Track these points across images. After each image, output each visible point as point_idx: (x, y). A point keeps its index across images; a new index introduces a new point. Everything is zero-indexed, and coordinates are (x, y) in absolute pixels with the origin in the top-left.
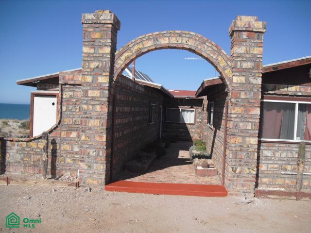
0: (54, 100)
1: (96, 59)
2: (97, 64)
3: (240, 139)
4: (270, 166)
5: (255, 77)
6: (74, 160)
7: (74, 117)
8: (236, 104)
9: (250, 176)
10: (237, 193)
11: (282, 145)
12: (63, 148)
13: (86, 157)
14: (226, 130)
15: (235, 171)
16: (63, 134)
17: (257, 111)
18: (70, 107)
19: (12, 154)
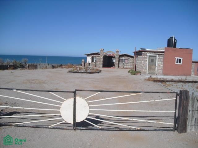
0: (91, 58)
2: (102, 55)
4: (120, 66)
5: (118, 56)
7: (98, 60)
9: (118, 66)
10: (116, 68)
11: (122, 63)
13: (100, 64)
16: (97, 62)
17: (118, 60)
19: (91, 65)
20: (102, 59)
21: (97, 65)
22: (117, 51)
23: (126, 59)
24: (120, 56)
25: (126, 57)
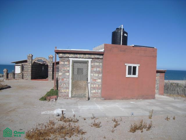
0: (20, 66)
2: (30, 62)
3: (50, 72)
5: (52, 64)
6: (26, 76)
10: (49, 80)
12: (24, 75)
13: (28, 75)
16: (24, 72)
17: (52, 69)
19: (16, 76)
20: (30, 69)
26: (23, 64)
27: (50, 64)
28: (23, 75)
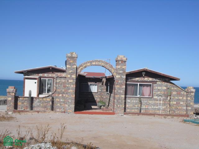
0: (36, 81)
1: (71, 69)
2: (72, 71)
3: (119, 96)
4: (130, 105)
5: (123, 76)
6: (61, 105)
7: (61, 89)
8: (117, 85)
9: (122, 108)
10: (118, 113)
11: (134, 98)
12: (56, 100)
13: (67, 103)
14: (114, 93)
15: (117, 106)
16: (57, 95)
17: (124, 87)
18: (59, 85)
19: (36, 103)
20: (73, 86)
21: (57, 105)
22: (119, 59)
23: (147, 86)
24: (130, 76)
25: (146, 79)
26: (41, 75)
27: (121, 77)
28: (53, 102)
